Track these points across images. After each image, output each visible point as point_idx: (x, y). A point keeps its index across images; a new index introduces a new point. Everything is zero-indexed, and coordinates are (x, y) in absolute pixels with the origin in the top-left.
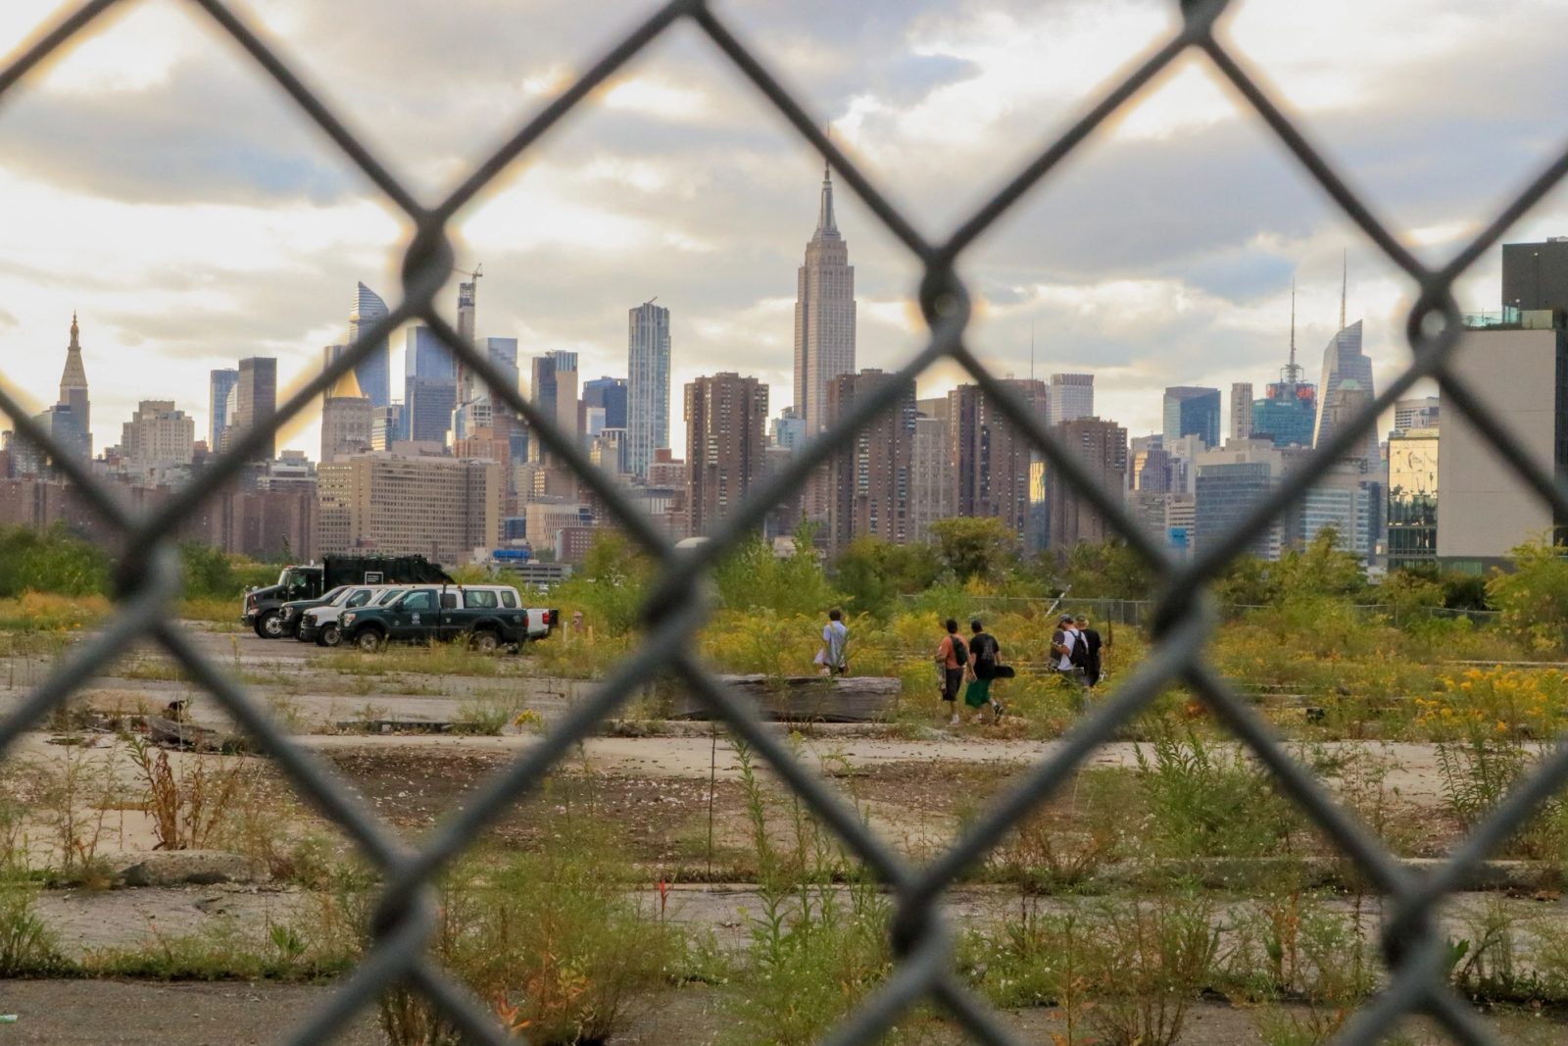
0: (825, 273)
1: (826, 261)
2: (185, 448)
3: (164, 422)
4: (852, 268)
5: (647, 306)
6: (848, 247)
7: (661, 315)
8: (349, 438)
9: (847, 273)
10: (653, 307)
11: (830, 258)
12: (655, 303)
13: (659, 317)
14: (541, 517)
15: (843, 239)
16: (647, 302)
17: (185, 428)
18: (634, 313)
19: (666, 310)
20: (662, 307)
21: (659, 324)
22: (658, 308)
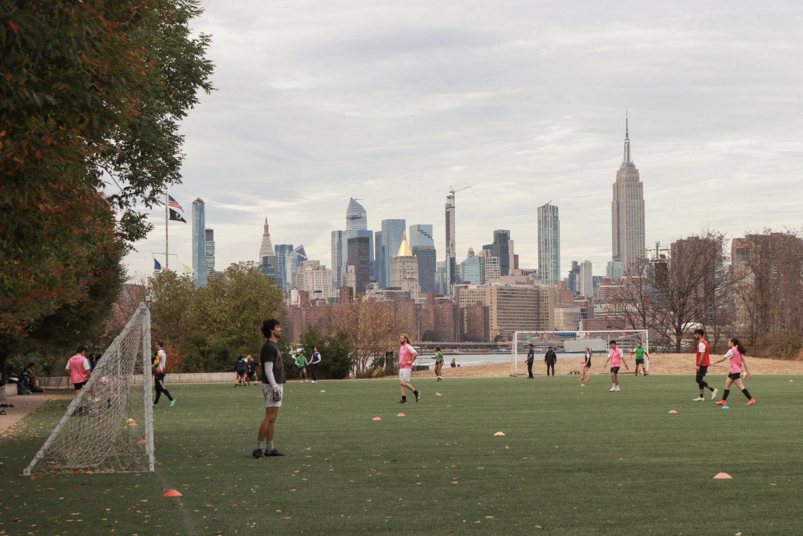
0: (629, 186)
1: (629, 179)
2: (328, 284)
3: (317, 271)
4: (642, 183)
5: (547, 205)
6: (639, 172)
7: (555, 209)
8: (408, 277)
9: (640, 186)
10: (550, 206)
11: (630, 178)
12: (550, 204)
13: (553, 211)
14: (561, 315)
15: (636, 168)
16: (546, 203)
17: (328, 274)
18: (541, 209)
19: (557, 207)
20: (555, 206)
21: (553, 214)
22: (553, 206)
